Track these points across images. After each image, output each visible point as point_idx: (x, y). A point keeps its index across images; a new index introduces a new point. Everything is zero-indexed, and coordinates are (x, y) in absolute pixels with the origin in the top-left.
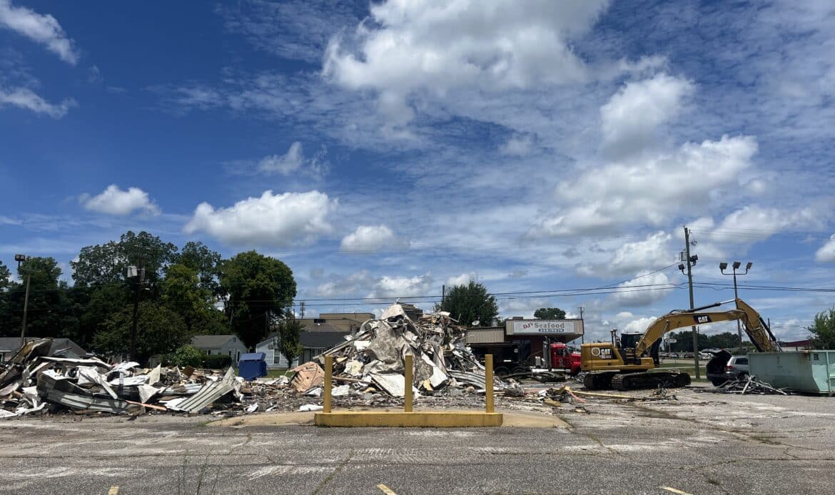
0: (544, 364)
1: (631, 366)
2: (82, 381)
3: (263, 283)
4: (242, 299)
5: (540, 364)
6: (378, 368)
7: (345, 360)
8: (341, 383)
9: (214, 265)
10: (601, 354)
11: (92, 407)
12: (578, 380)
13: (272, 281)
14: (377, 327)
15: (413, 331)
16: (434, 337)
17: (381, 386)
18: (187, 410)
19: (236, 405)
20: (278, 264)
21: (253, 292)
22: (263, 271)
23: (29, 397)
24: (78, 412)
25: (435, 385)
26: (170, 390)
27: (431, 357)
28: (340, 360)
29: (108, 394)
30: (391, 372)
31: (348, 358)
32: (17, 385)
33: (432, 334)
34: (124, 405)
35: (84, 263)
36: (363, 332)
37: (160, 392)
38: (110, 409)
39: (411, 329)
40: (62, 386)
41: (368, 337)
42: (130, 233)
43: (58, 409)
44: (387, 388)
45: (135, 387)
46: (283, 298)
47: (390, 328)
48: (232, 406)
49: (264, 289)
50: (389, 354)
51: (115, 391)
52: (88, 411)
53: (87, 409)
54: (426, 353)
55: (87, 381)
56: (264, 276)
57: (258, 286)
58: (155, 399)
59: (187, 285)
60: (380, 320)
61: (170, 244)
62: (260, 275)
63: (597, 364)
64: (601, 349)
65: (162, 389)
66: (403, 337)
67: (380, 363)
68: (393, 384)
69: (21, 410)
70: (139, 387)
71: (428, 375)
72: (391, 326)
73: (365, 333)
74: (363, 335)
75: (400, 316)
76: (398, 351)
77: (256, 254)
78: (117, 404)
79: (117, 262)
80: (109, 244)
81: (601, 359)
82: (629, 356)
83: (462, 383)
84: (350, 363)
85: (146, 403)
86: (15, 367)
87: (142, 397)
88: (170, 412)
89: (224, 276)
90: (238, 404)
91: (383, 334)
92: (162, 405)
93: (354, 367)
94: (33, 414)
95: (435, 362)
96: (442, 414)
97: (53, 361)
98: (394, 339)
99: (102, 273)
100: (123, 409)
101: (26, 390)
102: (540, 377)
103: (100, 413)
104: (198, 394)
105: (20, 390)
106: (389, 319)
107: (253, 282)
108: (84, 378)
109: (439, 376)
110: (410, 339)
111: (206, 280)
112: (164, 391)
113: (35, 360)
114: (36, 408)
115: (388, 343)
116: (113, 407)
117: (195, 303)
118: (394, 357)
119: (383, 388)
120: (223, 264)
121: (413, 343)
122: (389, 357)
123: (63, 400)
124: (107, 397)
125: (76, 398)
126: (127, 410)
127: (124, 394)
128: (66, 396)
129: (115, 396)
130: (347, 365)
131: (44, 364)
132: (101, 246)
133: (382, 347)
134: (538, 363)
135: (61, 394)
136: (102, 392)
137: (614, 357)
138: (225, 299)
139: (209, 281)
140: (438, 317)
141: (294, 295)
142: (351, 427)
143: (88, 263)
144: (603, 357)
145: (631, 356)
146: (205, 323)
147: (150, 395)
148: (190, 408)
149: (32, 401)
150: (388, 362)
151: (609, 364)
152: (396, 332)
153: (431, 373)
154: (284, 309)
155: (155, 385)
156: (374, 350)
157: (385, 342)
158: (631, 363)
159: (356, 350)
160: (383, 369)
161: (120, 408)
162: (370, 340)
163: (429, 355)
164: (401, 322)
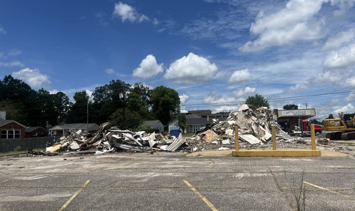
0: (299, 129)
1: (350, 129)
2: (126, 139)
3: (167, 99)
4: (159, 106)
5: (297, 130)
6: (240, 132)
7: (225, 129)
8: (225, 139)
9: (147, 92)
10: (335, 124)
11: (132, 149)
12: (320, 136)
13: (170, 98)
14: (237, 115)
15: (255, 116)
16: (263, 118)
17: (244, 140)
18: (170, 150)
19: (187, 148)
20: (173, 91)
21: (163, 102)
22: (167, 93)
23: (106, 145)
24: (128, 151)
25: (267, 139)
26: (160, 142)
27: (264, 127)
28: (222, 129)
29: (138, 144)
30: (247, 133)
31: (226, 128)
32: (101, 141)
33: (262, 117)
34: (144, 148)
35: (97, 94)
36: (231, 117)
37: (157, 143)
38: (139, 150)
39: (253, 115)
40: (120, 141)
41: (233, 119)
42: (113, 81)
43: (119, 150)
44: (247, 141)
45: (147, 141)
46: (175, 105)
47: (244, 115)
48: (186, 148)
49: (168, 101)
50: (245, 126)
51: (141, 143)
52: (131, 151)
53: (130, 150)
54: (261, 125)
55: (128, 139)
56: (167, 96)
57: (165, 100)
58: (155, 146)
59: (137, 100)
60: (238, 112)
61: (128, 84)
62: (166, 95)
63: (333, 128)
64: (335, 122)
65: (157, 142)
66: (251, 118)
67: (242, 130)
68: (249, 139)
69: (105, 151)
70: (149, 141)
71: (263, 135)
72: (244, 114)
73: (232, 117)
74: (231, 118)
75: (248, 110)
76: (249, 125)
77: (164, 87)
78: (142, 148)
79: (109, 92)
80: (105, 85)
81: (335, 126)
82: (349, 124)
83: (278, 138)
84: (227, 130)
85: (152, 147)
86: (99, 134)
87: (150, 145)
88: (162, 151)
89: (151, 96)
90: (188, 148)
91: (241, 117)
92: (159, 148)
93: (229, 132)
94: (111, 152)
95: (265, 129)
96: (292, 151)
97: (112, 131)
98: (247, 119)
99: (104, 97)
100: (145, 150)
101: (104, 143)
102: (301, 135)
103: (135, 151)
104: (173, 143)
105: (102, 143)
106: (242, 111)
107: (163, 98)
108: (127, 138)
109: (268, 135)
110: (254, 119)
111: (144, 99)
112: (158, 142)
113: (106, 131)
114: (110, 150)
115: (244, 121)
116: (140, 149)
117: (141, 108)
118: (247, 127)
119: (245, 140)
120: (150, 92)
121: (255, 121)
122: (245, 127)
123: (120, 147)
124: (137, 145)
125: (125, 145)
126: (146, 150)
127: (144, 144)
128: (121, 145)
129: (141, 145)
130: (226, 131)
131: (109, 133)
132: (102, 86)
133: (242, 123)
134: (296, 129)
135: (119, 144)
136: (135, 143)
137: (342, 124)
138: (152, 106)
139: (146, 99)
140: (262, 109)
141: (180, 103)
142: (250, 157)
143: (98, 94)
144: (336, 125)
145: (350, 124)
146: (145, 116)
147: (153, 144)
148: (172, 149)
149: (108, 147)
150: (245, 130)
151: (339, 128)
152: (248, 116)
153: (265, 134)
154: (176, 109)
155: (154, 140)
156: (238, 125)
157: (243, 121)
158: (350, 127)
159: (229, 125)
160: (243, 133)
161: (143, 149)
162: (234, 120)
163: (262, 126)
164: (248, 112)
